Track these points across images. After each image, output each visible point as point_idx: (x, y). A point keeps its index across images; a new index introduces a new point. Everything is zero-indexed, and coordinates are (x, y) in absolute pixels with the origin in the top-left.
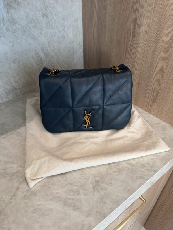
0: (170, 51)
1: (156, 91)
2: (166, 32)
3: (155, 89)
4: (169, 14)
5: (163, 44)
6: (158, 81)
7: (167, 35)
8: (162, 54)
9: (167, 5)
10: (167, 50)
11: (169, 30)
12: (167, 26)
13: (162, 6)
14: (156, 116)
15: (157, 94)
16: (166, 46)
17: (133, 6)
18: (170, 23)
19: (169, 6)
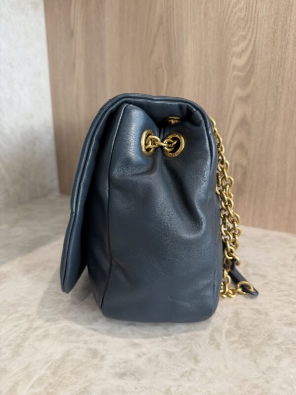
0: (252, 81)
1: (239, 169)
2: (237, 49)
3: (236, 166)
4: (236, 18)
5: (235, 73)
6: (241, 146)
7: (240, 55)
8: (238, 92)
9: (229, 5)
10: (246, 81)
11: (243, 45)
12: (236, 39)
13: (219, 10)
14: (253, 225)
15: (244, 175)
16: (242, 74)
17: (161, 24)
18: (241, 33)
19: (233, 7)
